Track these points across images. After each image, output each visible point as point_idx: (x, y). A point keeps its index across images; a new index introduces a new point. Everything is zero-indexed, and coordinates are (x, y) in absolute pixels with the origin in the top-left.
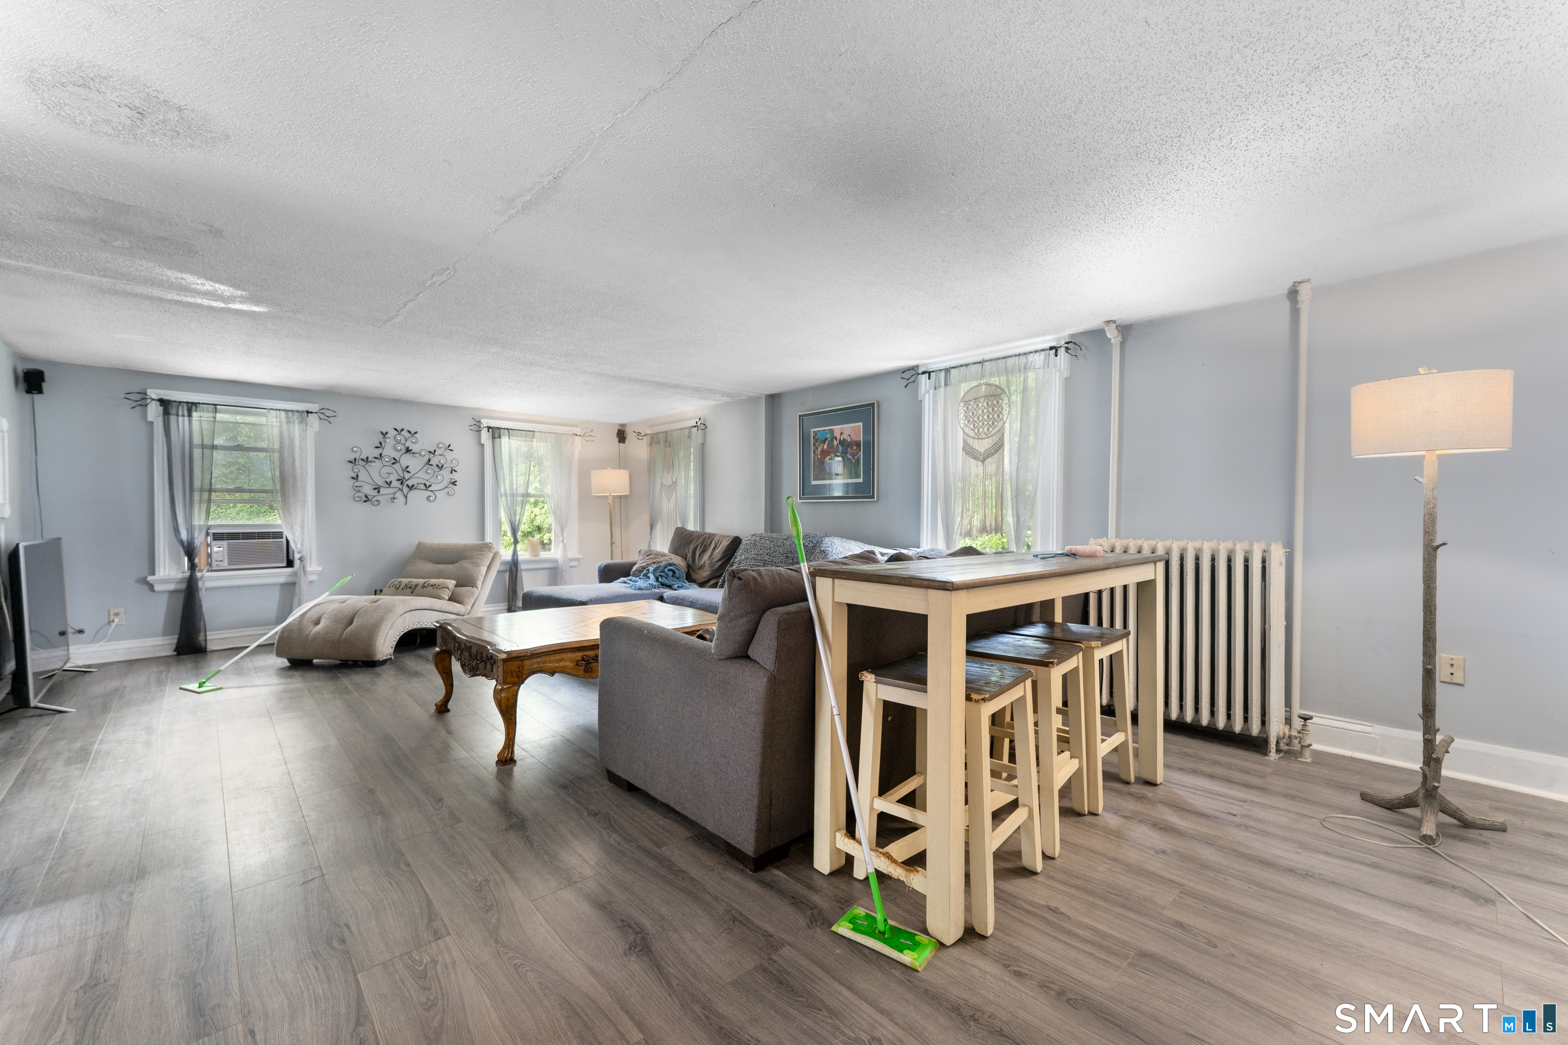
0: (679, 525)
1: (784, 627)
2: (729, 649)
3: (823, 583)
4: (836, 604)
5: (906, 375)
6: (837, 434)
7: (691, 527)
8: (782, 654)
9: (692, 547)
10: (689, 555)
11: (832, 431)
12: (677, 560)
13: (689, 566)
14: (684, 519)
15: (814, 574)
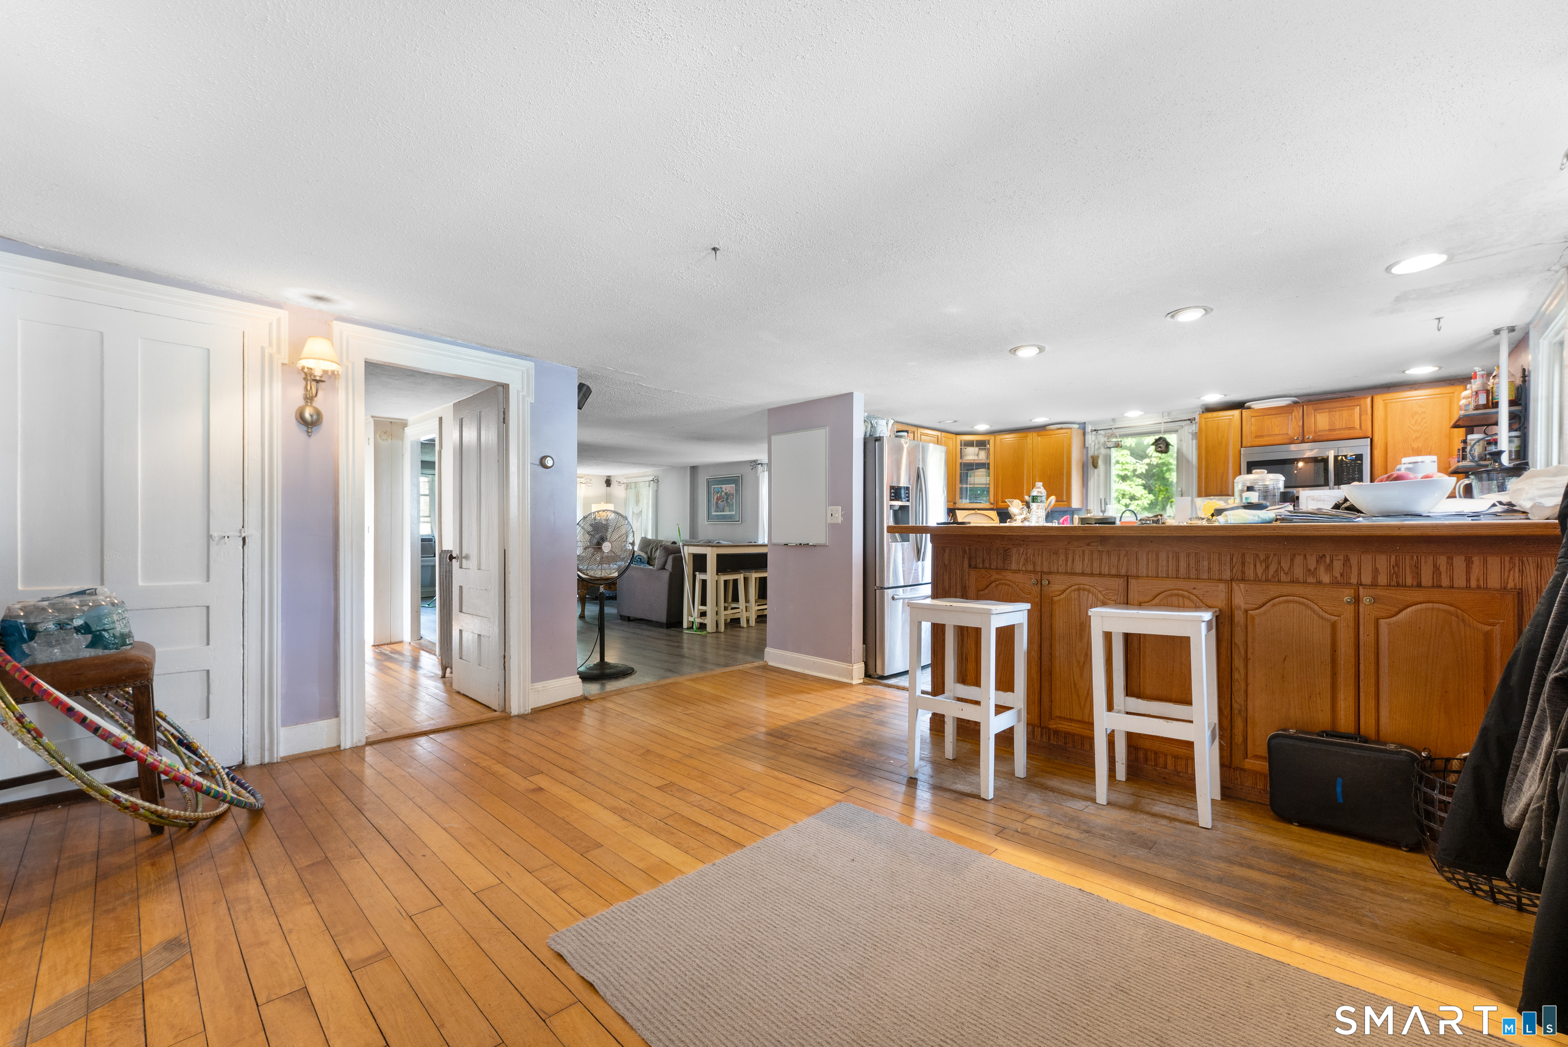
0: (643, 536)
1: (674, 560)
2: (660, 567)
3: (686, 548)
4: (689, 554)
5: (752, 464)
6: (724, 489)
7: (650, 537)
8: (674, 567)
9: (650, 547)
10: (649, 552)
11: (721, 488)
12: (643, 554)
13: (649, 558)
14: (646, 532)
15: (683, 546)
